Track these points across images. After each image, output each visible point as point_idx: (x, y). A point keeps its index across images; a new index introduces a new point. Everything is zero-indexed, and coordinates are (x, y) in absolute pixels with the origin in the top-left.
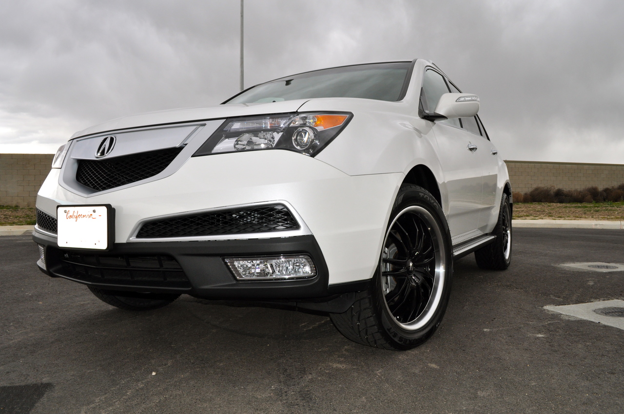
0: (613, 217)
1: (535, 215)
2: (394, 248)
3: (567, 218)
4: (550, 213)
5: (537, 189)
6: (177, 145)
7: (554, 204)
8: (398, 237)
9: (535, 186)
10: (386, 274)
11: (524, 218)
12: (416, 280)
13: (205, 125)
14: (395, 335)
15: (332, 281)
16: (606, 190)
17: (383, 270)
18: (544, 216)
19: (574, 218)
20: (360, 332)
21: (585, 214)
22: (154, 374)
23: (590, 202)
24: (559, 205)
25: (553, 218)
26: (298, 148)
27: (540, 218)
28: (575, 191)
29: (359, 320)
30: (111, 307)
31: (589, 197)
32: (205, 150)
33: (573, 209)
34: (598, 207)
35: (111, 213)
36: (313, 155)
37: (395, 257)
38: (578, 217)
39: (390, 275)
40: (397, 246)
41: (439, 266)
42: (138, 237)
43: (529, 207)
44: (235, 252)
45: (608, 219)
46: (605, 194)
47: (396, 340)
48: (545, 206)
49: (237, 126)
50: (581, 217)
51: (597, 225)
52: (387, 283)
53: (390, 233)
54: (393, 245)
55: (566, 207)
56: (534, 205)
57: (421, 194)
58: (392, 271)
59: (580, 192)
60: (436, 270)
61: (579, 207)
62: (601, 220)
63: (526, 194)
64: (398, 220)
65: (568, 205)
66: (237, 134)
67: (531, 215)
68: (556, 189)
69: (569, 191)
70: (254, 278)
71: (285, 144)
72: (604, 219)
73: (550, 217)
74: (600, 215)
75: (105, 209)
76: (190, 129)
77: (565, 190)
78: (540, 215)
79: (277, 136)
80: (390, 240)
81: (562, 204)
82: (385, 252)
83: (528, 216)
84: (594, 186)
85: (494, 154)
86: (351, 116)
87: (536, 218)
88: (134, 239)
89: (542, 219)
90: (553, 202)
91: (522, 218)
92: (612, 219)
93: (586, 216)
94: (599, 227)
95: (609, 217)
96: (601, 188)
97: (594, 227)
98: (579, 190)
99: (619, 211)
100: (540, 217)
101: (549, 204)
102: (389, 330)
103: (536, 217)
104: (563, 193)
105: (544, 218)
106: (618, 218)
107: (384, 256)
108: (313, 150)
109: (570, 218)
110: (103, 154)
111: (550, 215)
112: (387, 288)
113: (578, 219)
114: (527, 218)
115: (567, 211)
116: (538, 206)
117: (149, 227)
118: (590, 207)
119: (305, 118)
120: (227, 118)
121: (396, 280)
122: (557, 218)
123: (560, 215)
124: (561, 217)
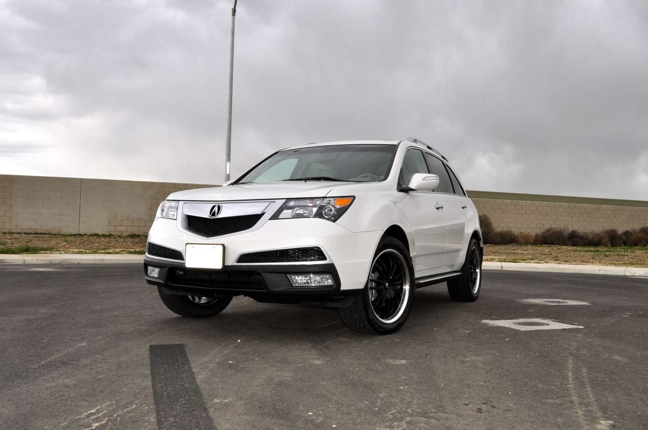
0: (621, 262)
1: (540, 259)
2: (377, 274)
3: (573, 263)
4: (557, 257)
5: (549, 230)
6: (259, 213)
7: (565, 247)
8: (380, 268)
9: (547, 227)
10: (372, 288)
11: (528, 261)
12: (390, 294)
13: (275, 202)
14: (376, 324)
15: (343, 288)
16: (627, 233)
17: (369, 286)
18: (550, 260)
19: (580, 263)
20: (356, 321)
21: (593, 258)
22: (239, 341)
23: (606, 246)
24: (570, 248)
25: (559, 262)
26: (326, 217)
27: (545, 262)
28: (591, 232)
29: (355, 314)
31: (606, 240)
32: (275, 217)
33: (582, 253)
34: (610, 252)
35: (225, 249)
36: (334, 221)
37: (377, 279)
38: (585, 262)
39: (374, 289)
40: (379, 273)
41: (405, 285)
42: (238, 262)
43: (536, 250)
44: (292, 271)
45: (615, 265)
46: (624, 237)
47: (377, 326)
48: (555, 249)
49: (292, 203)
50: (588, 262)
51: (600, 270)
52: (372, 294)
53: (374, 265)
54: (377, 272)
55: (576, 251)
56: (542, 248)
57: (394, 242)
58: (376, 287)
59: (597, 234)
60: (404, 287)
61: (590, 251)
62: (607, 265)
63: (537, 235)
64: (379, 257)
65: (580, 248)
66: (292, 208)
67: (536, 258)
68: (571, 230)
69: (585, 233)
70: (301, 285)
71: (319, 215)
72: (611, 264)
73: (555, 261)
74: (609, 260)
75: (221, 247)
76: (266, 204)
77: (580, 232)
78: (545, 258)
79: (315, 210)
80: (375, 268)
81: (573, 247)
82: (371, 276)
83: (532, 259)
84: (613, 228)
85: (463, 208)
86: (354, 197)
87: (541, 262)
88: (235, 264)
89: (547, 262)
90: (565, 245)
91: (526, 261)
92: (620, 264)
93: (593, 261)
94: (602, 273)
95: (617, 262)
96: (620, 231)
97: (597, 273)
98: (596, 232)
99: (630, 257)
100: (545, 260)
101: (559, 247)
102: (373, 320)
103: (541, 260)
104: (577, 235)
105: (549, 261)
106: (627, 264)
107: (370, 278)
108: (335, 218)
109: (576, 263)
110: (214, 214)
111: (556, 259)
112: (372, 296)
113: (584, 263)
114: (532, 261)
115: (576, 255)
116: (546, 249)
118: (602, 251)
119: (330, 201)
120: (287, 199)
121: (378, 293)
122: (562, 263)
123: (567, 260)
124: (567, 261)
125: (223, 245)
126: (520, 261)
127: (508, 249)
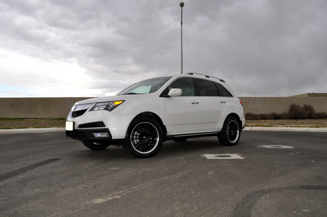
6: (86, 109)
8: (139, 130)
13: (92, 104)
15: (113, 138)
26: (108, 109)
30: (89, 149)
32: (92, 110)
35: (74, 123)
36: (110, 111)
42: (79, 128)
44: (94, 131)
49: (98, 104)
53: (135, 129)
64: (138, 125)
66: (98, 106)
70: (97, 137)
71: (106, 109)
75: (72, 122)
79: (105, 107)
86: (124, 101)
88: (78, 128)
108: (110, 110)
110: (74, 110)
117: (81, 126)
120: (96, 103)
125: (73, 122)
126: (321, 127)
127: (319, 121)
